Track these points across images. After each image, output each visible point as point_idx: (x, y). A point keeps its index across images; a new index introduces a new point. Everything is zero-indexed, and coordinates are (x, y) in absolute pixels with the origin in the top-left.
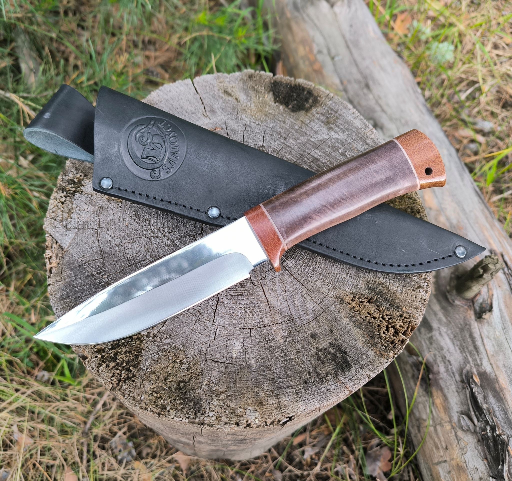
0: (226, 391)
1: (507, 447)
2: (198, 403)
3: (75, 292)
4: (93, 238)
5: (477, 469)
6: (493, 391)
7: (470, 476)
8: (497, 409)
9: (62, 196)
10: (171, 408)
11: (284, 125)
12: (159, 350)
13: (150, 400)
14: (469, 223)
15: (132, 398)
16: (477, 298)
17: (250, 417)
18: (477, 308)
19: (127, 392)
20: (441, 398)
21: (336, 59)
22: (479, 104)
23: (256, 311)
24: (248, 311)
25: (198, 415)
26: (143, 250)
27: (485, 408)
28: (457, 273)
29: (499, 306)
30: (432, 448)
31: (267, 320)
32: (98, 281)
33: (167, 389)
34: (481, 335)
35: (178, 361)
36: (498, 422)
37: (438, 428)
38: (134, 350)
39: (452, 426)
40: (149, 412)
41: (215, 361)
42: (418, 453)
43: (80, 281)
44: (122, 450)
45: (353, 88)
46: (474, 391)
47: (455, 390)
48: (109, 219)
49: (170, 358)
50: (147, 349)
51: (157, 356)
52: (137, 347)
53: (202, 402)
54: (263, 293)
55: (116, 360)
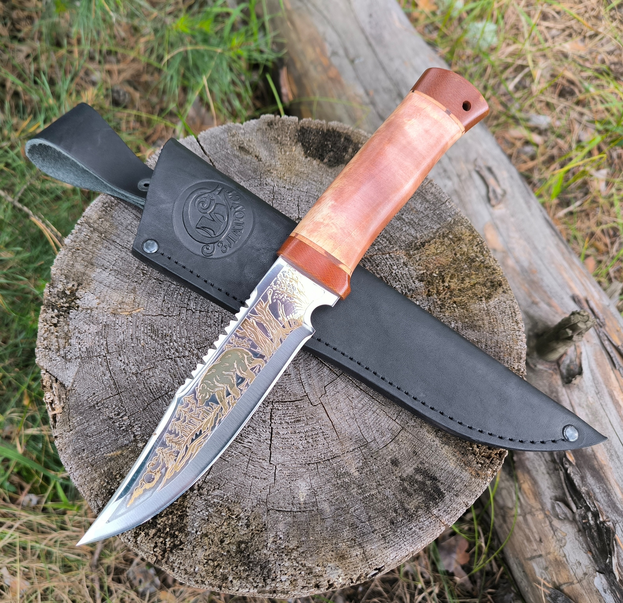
0: (298, 547)
1: (614, 535)
2: (265, 567)
3: (91, 443)
4: (102, 369)
5: (580, 564)
6: (591, 469)
7: (571, 572)
8: (597, 491)
9: (54, 316)
10: (234, 578)
11: (321, 186)
12: (208, 505)
13: (206, 571)
14: (544, 264)
15: (183, 572)
16: (563, 359)
17: (332, 576)
18: (564, 371)
19: (176, 564)
20: (529, 482)
21: (357, 62)
22: (531, 93)
23: (321, 439)
24: (311, 441)
25: (269, 581)
26: (169, 376)
27: (584, 491)
28: (536, 331)
29: (590, 366)
30: (523, 541)
31: (336, 449)
32: (117, 424)
33: (225, 554)
34: (571, 403)
35: (234, 517)
36: (601, 507)
37: (529, 517)
38: (177, 510)
39: (545, 514)
40: (207, 586)
41: (279, 511)
42: (505, 546)
43: (94, 427)
44: (143, 580)
45: (382, 99)
46: (568, 472)
47: (545, 472)
48: (118, 340)
49: (223, 514)
50: (192, 507)
51: (207, 513)
52: (180, 505)
53: (270, 565)
54: (325, 414)
55: (156, 526)
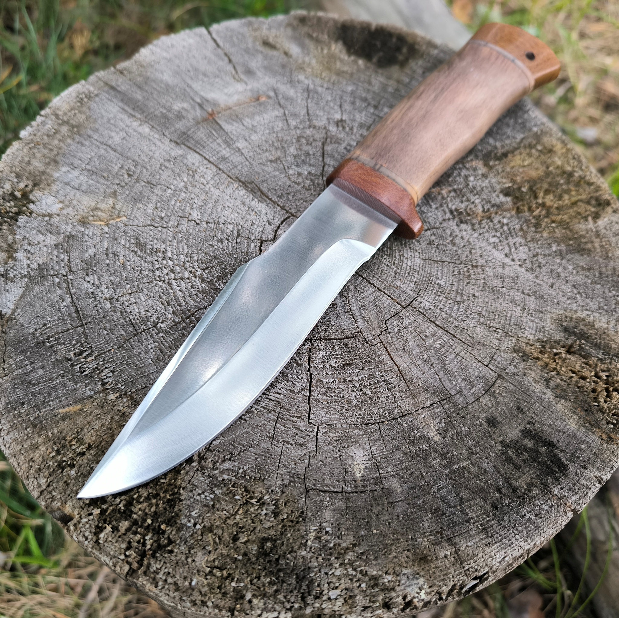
0: (355, 545)
2: (304, 577)
3: (35, 394)
4: (59, 292)
10: (254, 596)
12: (214, 483)
13: (209, 585)
15: (172, 587)
17: (409, 589)
19: (160, 576)
23: (383, 389)
24: (368, 392)
25: (310, 600)
31: (406, 404)
32: (78, 368)
33: (240, 558)
35: (254, 501)
38: (166, 492)
40: (210, 610)
41: (324, 492)
43: (42, 372)
48: (87, 255)
49: (237, 497)
50: (189, 487)
51: (212, 496)
52: (170, 484)
53: (312, 575)
54: (388, 356)
55: (130, 516)
